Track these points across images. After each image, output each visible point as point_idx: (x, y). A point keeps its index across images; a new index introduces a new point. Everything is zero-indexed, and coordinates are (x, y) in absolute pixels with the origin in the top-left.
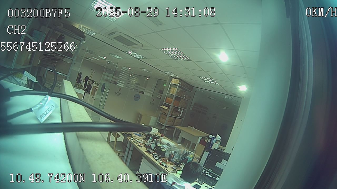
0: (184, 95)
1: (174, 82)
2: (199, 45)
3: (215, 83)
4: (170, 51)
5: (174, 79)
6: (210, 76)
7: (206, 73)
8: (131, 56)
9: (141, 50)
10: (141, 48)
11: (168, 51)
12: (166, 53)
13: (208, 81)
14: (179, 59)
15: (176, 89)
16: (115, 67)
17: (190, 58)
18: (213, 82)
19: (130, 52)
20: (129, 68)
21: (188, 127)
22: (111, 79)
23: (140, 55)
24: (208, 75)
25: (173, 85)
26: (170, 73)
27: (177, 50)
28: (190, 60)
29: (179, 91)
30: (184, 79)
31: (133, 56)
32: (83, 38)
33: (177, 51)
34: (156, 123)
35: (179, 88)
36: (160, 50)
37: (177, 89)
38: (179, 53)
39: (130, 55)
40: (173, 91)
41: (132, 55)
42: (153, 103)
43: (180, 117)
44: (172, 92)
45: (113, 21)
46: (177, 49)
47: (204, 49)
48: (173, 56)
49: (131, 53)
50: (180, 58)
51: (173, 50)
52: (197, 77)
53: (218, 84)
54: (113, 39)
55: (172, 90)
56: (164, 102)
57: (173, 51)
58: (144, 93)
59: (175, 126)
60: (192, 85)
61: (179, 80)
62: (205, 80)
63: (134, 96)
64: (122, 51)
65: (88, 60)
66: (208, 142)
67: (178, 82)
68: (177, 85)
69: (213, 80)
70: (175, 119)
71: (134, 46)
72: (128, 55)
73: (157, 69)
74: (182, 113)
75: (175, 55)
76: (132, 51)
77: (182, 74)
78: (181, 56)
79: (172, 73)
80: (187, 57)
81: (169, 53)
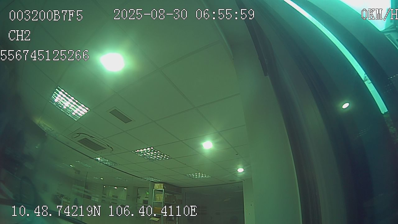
0: (174, 200)
1: (157, 188)
2: (177, 138)
3: (205, 176)
4: (145, 152)
5: (156, 184)
6: (198, 171)
7: (192, 168)
9: (112, 155)
10: (111, 152)
11: (142, 152)
12: (141, 156)
13: (197, 176)
14: (157, 160)
15: (162, 196)
16: (86, 178)
17: (170, 156)
18: (202, 176)
20: (101, 178)
22: (83, 193)
23: (111, 161)
24: (195, 169)
25: (157, 191)
26: (151, 178)
28: (170, 158)
29: (166, 197)
30: (169, 181)
31: (104, 164)
33: (152, 151)
35: (165, 193)
36: (134, 152)
37: (164, 195)
38: (155, 152)
39: (100, 162)
40: (160, 198)
41: (102, 162)
44: (159, 200)
45: (76, 120)
46: (152, 148)
47: (183, 141)
48: (150, 157)
49: (100, 159)
50: (157, 158)
51: (148, 150)
52: (183, 175)
53: (210, 177)
54: (78, 143)
55: (158, 198)
57: (149, 152)
60: (179, 186)
61: (162, 184)
62: (193, 176)
64: (89, 158)
67: (163, 187)
68: (162, 190)
69: (202, 173)
71: (102, 150)
72: (97, 162)
73: (134, 176)
75: (152, 155)
76: (101, 156)
77: (165, 176)
78: (159, 155)
79: (153, 178)
80: (165, 155)
81: (144, 154)
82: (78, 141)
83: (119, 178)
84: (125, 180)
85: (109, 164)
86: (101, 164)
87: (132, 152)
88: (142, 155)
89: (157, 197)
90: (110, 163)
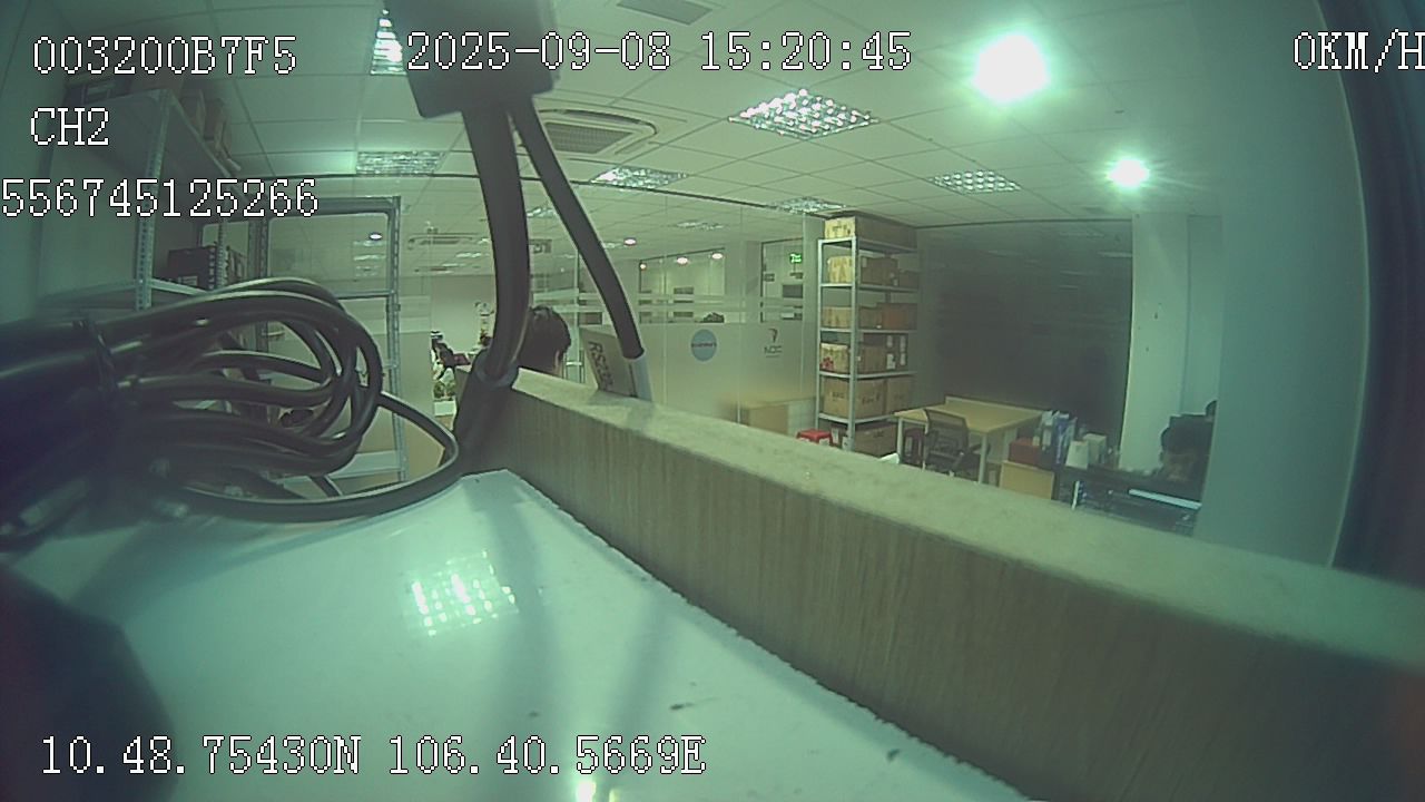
0: (892, 275)
1: (832, 235)
3: (1002, 185)
4: (778, 112)
6: (973, 164)
7: (957, 154)
8: (622, 190)
9: (655, 149)
10: (652, 139)
11: (767, 114)
12: (764, 126)
13: (972, 182)
14: (825, 133)
15: (851, 261)
17: (873, 114)
18: (991, 185)
19: (610, 177)
20: (627, 242)
21: (944, 403)
23: (656, 172)
24: (967, 158)
25: (834, 247)
26: (806, 202)
27: (805, 98)
28: (872, 121)
29: (865, 265)
30: (871, 208)
31: (631, 188)
33: (805, 102)
34: (814, 422)
35: (860, 251)
36: (737, 120)
37: (857, 259)
38: (817, 107)
39: (617, 186)
40: (842, 268)
41: (621, 184)
42: (776, 344)
43: (904, 368)
44: (840, 278)
46: (803, 93)
48: (798, 126)
49: (614, 177)
50: (827, 127)
51: (790, 103)
52: (924, 179)
53: (1019, 189)
55: (836, 270)
56: (820, 329)
57: (791, 107)
58: (722, 317)
59: (896, 414)
60: (907, 223)
61: (852, 220)
62: (959, 182)
63: (693, 345)
65: (447, 272)
66: (1044, 448)
67: (852, 231)
68: (850, 242)
69: (991, 173)
70: (885, 383)
71: (619, 142)
72: (605, 188)
73: (746, 206)
74: (902, 350)
75: (804, 119)
76: (616, 165)
77: (857, 188)
78: (831, 115)
79: (814, 199)
80: (854, 113)
81: (777, 119)
83: (694, 224)
84: (717, 224)
85: (647, 184)
87: (731, 119)
88: (769, 122)
89: (834, 270)
90: (653, 179)
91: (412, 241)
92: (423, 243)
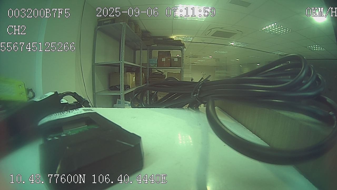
3: (321, 49)
4: (271, 28)
6: (315, 43)
7: (311, 40)
9: (243, 38)
10: (242, 35)
11: (268, 29)
12: (268, 32)
13: (315, 48)
17: (292, 30)
19: (233, 44)
20: (237, 60)
23: (243, 43)
31: (238, 47)
32: (183, 47)
33: (276, 26)
36: (261, 30)
38: (279, 27)
39: (234, 46)
45: (203, 21)
46: (276, 24)
48: (276, 33)
50: (282, 33)
52: (304, 47)
53: (325, 50)
54: (212, 37)
57: (273, 27)
62: (312, 48)
64: (224, 46)
69: (319, 46)
71: (235, 35)
72: (231, 46)
73: (265, 52)
76: (234, 41)
78: (282, 30)
79: (280, 51)
80: (288, 29)
81: (270, 30)
82: (212, 36)
83: (253, 56)
84: (258, 57)
85: (241, 46)
86: (236, 47)
87: (259, 30)
88: (269, 31)
90: (243, 44)
91: (187, 57)
92: (190, 57)
